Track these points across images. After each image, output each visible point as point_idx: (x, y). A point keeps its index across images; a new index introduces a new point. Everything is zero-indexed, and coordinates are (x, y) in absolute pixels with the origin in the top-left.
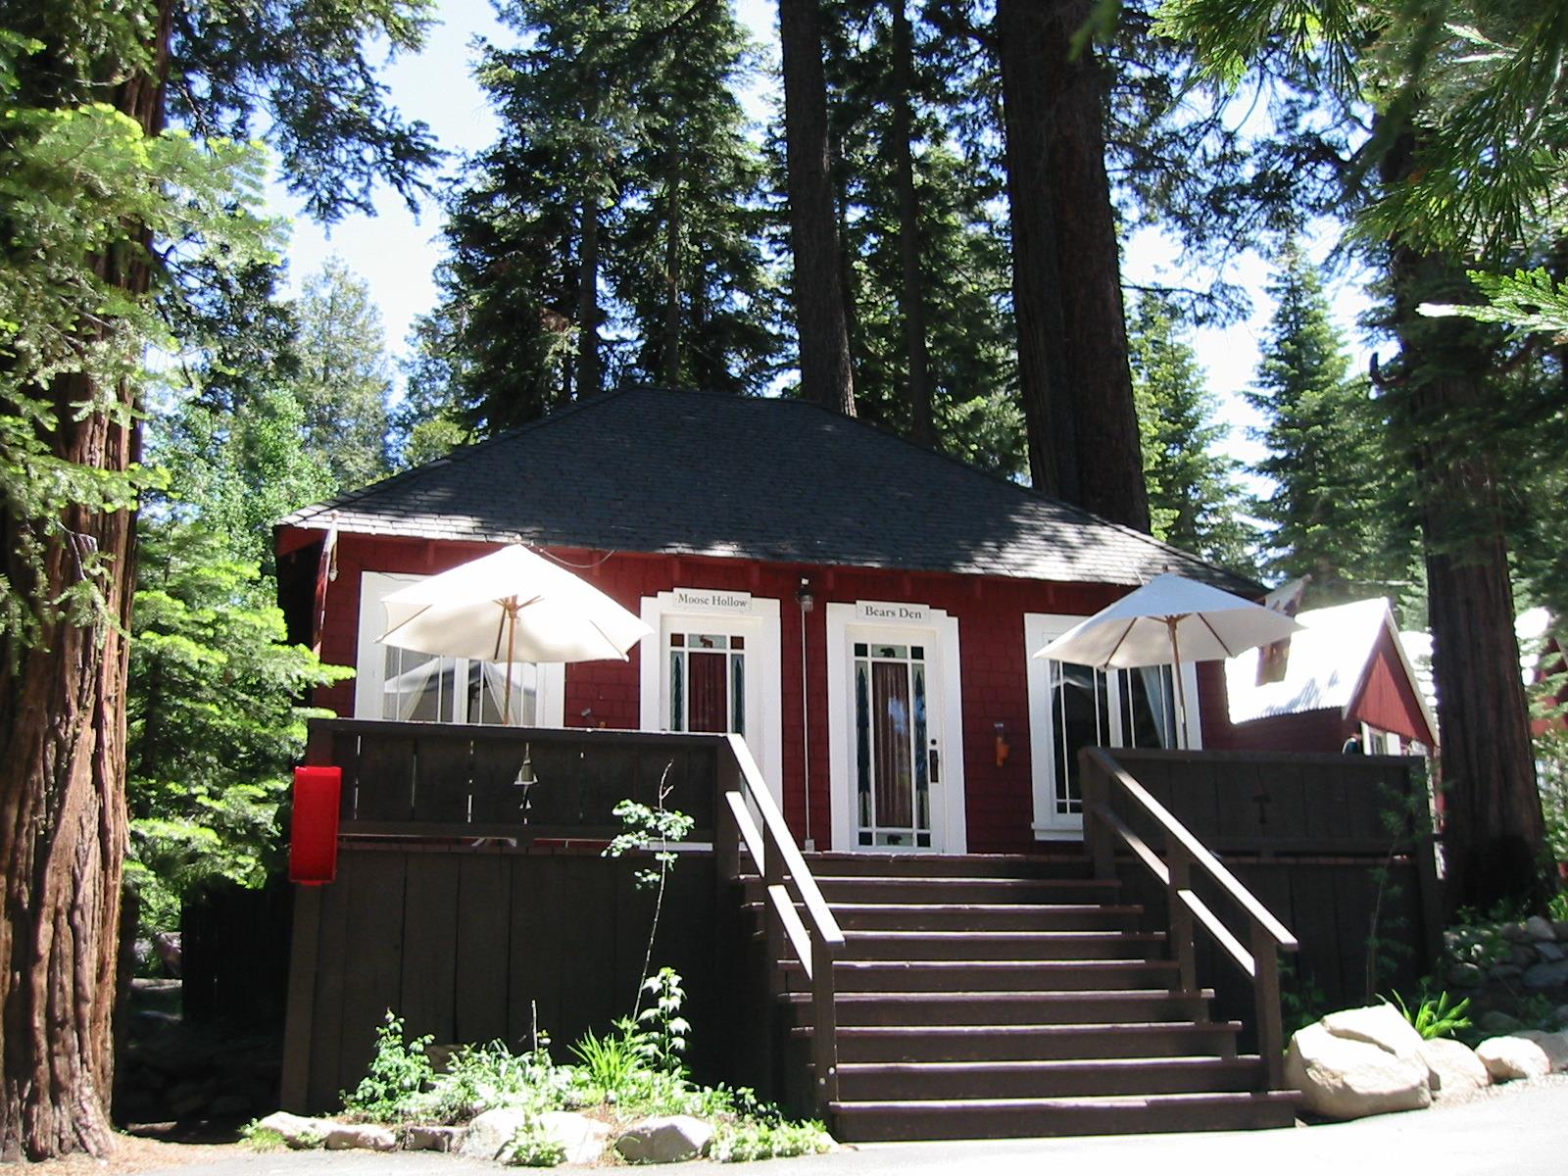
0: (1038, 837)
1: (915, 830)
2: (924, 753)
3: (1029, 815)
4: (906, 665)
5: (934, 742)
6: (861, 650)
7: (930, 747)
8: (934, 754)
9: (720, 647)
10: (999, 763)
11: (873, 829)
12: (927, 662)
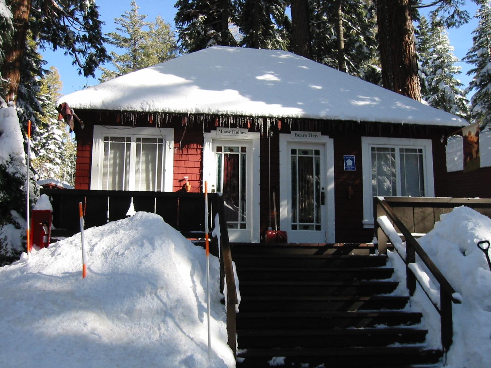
0: (365, 227)
1: (314, 224)
2: (319, 193)
3: (362, 218)
4: (312, 158)
5: (323, 189)
6: (294, 152)
7: (321, 191)
8: (323, 193)
9: (236, 152)
10: (350, 197)
11: (298, 223)
12: (321, 156)
